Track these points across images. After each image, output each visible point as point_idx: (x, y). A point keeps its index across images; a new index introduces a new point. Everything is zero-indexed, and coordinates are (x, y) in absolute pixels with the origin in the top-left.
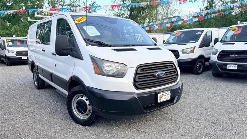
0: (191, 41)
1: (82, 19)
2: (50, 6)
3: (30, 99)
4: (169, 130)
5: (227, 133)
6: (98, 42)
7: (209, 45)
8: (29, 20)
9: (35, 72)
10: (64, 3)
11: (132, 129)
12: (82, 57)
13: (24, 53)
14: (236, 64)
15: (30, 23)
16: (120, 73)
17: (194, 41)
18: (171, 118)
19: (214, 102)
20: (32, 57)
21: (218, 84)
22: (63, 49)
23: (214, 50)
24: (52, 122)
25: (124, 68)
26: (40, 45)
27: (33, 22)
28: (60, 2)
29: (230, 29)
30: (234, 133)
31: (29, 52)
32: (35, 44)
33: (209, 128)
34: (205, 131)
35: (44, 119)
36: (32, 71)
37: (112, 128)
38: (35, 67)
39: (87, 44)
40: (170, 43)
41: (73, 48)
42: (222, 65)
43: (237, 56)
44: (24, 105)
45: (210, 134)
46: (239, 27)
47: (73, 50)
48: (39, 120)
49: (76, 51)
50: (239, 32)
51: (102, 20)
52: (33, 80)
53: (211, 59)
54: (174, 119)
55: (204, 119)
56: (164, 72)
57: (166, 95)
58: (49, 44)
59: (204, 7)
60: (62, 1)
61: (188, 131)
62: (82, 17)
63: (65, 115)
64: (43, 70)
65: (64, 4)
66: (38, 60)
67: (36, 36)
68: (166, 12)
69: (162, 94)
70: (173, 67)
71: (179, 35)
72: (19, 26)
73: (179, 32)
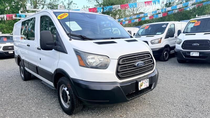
0: (158, 33)
1: (64, 16)
2: (32, 5)
3: (18, 90)
4: (149, 115)
5: (200, 114)
6: (80, 36)
7: (173, 36)
8: (14, 18)
9: (21, 65)
10: (45, 2)
11: (116, 115)
12: (66, 51)
13: (10, 48)
14: (198, 52)
15: (15, 21)
16: (103, 65)
17: (161, 33)
18: (149, 102)
19: (183, 85)
20: (18, 51)
21: (183, 69)
22: (47, 44)
23: (178, 40)
24: (40, 113)
25: (106, 60)
26: (25, 41)
27: (17, 20)
28: (41, 2)
29: (190, 22)
30: (207, 114)
31: (15, 47)
32: (20, 40)
33: (184, 110)
34: (181, 113)
35: (32, 110)
36: (19, 64)
37: (98, 116)
38: (21, 61)
39: (70, 38)
40: (139, 35)
41: (57, 43)
42: (186, 52)
43: (198, 45)
44: (12, 97)
45: (186, 116)
46: (198, 20)
47: (57, 44)
48: (27, 111)
49: (60, 46)
50: (199, 24)
51: (82, 16)
52: (20, 72)
53: (176, 48)
54: (152, 104)
55: (178, 102)
56: (143, 62)
57: (145, 82)
58: (34, 40)
59: (164, 4)
60: (43, 1)
61: (166, 115)
62: (63, 14)
63: (52, 105)
64: (29, 63)
65: (45, 4)
66: (24, 54)
67: (21, 32)
68: (133, 9)
69: (142, 82)
70: (149, 56)
71: (147, 28)
72: (4, 23)
73: (147, 25)
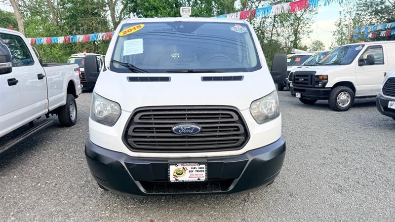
6: (126, 65)
56: (198, 127)
57: (194, 170)
62: (137, 26)
69: (180, 167)
70: (232, 117)
